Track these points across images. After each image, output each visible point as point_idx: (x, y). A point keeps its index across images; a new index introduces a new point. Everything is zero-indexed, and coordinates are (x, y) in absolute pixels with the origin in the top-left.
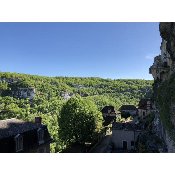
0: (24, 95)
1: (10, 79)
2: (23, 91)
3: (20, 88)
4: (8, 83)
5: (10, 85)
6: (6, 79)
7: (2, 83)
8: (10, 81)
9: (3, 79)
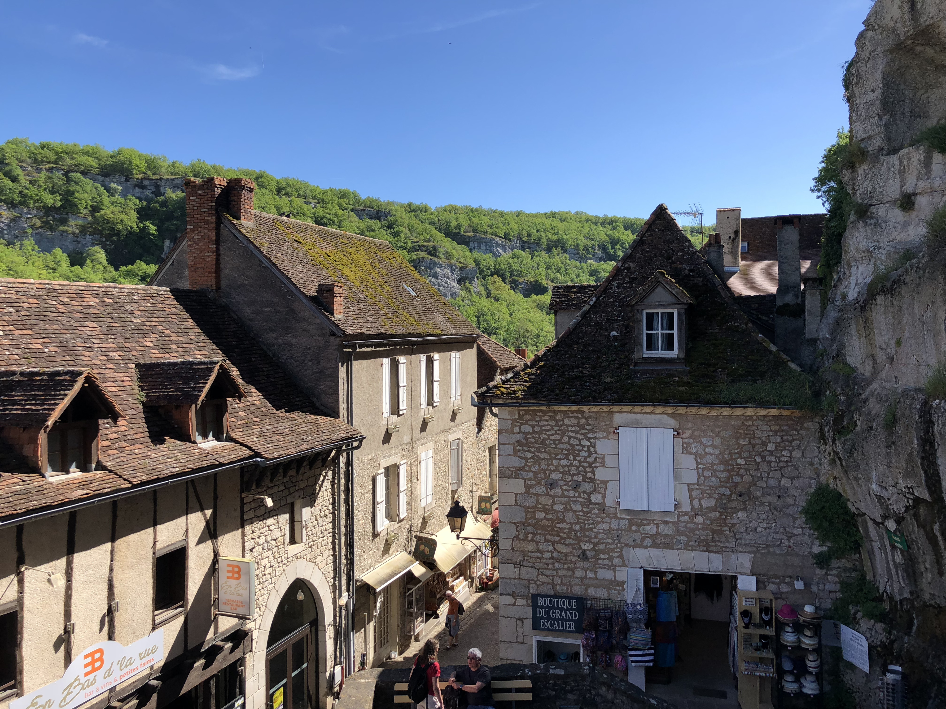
1: (146, 182)
4: (137, 201)
5: (150, 209)
6: (127, 180)
7: (106, 199)
8: (148, 193)
9: (108, 179)
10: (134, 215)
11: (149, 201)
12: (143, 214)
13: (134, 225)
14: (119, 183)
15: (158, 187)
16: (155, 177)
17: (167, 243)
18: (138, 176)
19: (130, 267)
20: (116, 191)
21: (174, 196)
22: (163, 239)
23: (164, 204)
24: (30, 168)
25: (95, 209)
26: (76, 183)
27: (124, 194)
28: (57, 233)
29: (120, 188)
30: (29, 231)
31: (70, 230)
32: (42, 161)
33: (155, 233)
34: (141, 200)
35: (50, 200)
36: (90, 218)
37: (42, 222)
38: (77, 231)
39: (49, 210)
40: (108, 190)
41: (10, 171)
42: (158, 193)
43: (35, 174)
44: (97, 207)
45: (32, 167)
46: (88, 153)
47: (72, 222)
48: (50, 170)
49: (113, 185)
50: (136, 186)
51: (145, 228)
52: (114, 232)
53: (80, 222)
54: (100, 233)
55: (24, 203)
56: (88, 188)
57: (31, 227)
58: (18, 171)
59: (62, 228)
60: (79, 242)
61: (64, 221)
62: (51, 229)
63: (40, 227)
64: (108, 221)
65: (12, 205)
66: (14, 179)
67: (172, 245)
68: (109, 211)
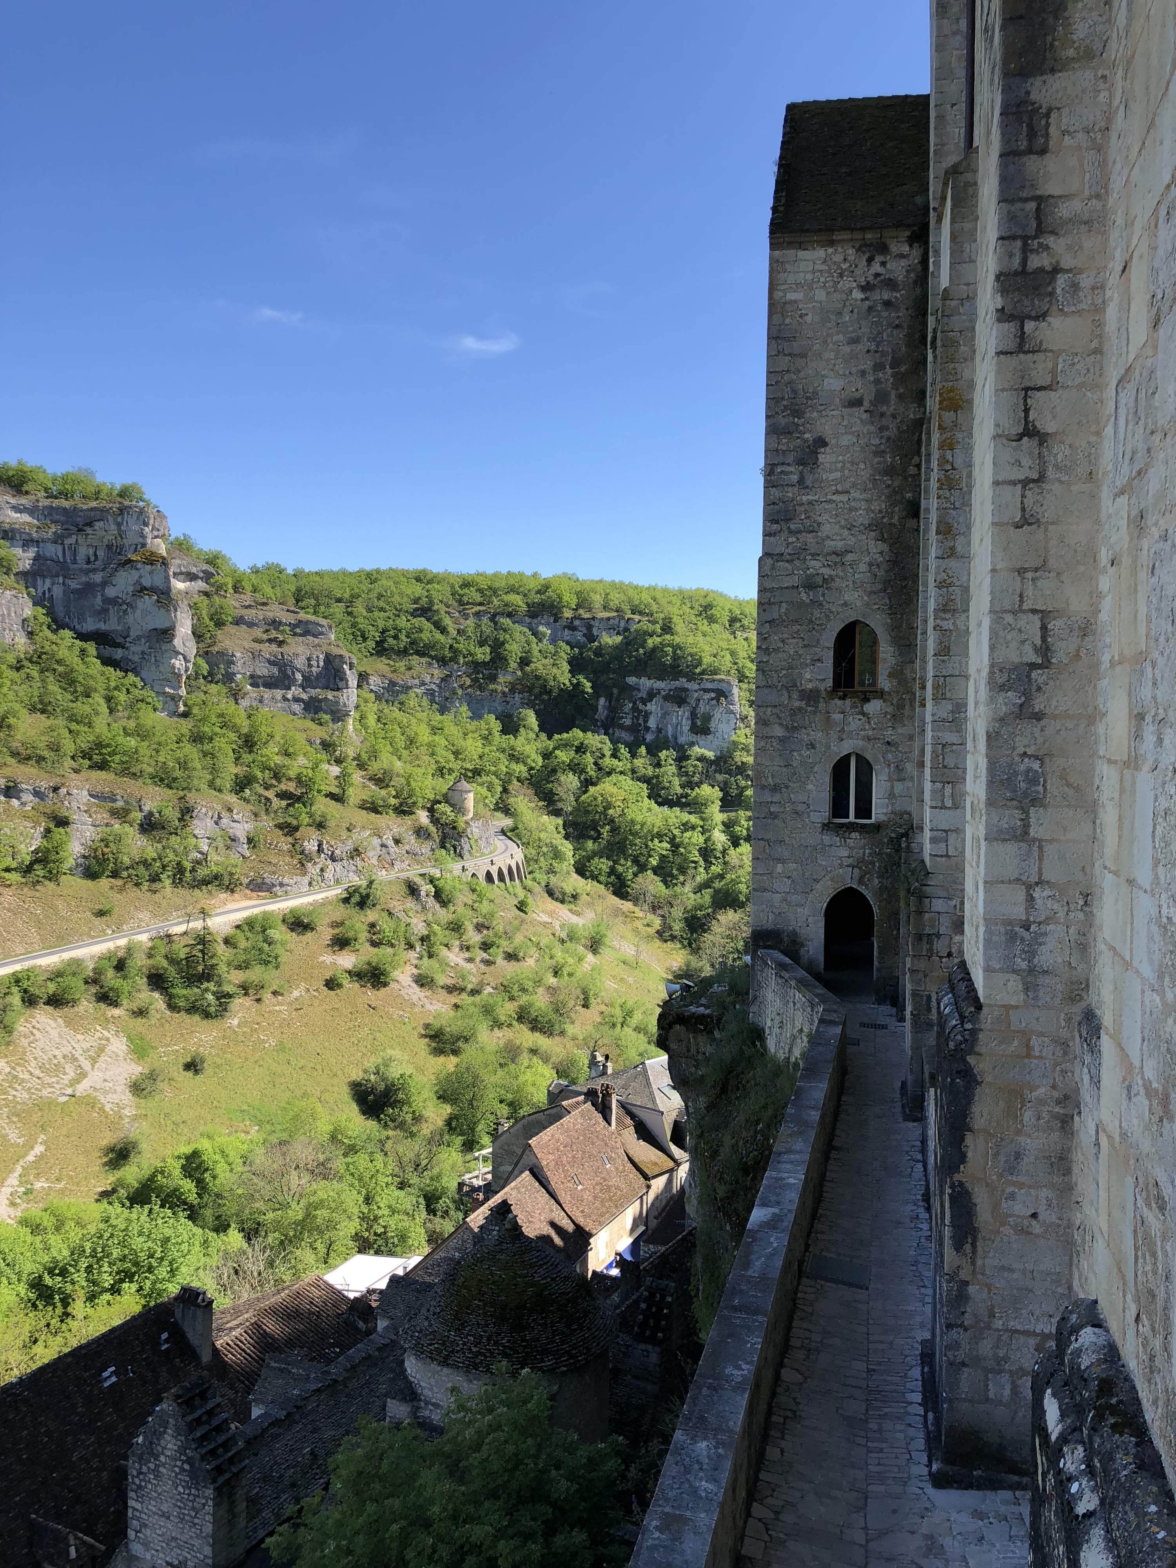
0: (670, 730)
1: (577, 623)
2: (666, 698)
3: (646, 683)
4: (568, 648)
5: (583, 658)
6: (556, 621)
7: (535, 648)
8: (579, 636)
9: (535, 621)
10: (566, 667)
11: (581, 647)
12: (576, 665)
13: (567, 681)
14: (547, 625)
15: (589, 627)
16: (587, 616)
17: (602, 701)
18: (568, 614)
19: (565, 735)
20: (544, 635)
21: (610, 641)
22: (598, 697)
23: (598, 652)
24: (457, 614)
25: (524, 662)
26: (505, 630)
27: (553, 641)
28: (487, 693)
29: (549, 632)
30: (460, 692)
31: (499, 688)
32: (468, 603)
33: (590, 691)
34: (572, 648)
35: (483, 654)
36: (519, 673)
37: (472, 680)
38: (507, 690)
39: (476, 665)
40: (535, 634)
41: (441, 619)
42: (591, 638)
43: (462, 621)
44: (526, 658)
45: (460, 612)
46: (512, 590)
47: (501, 679)
48: (477, 614)
49: (542, 628)
50: (565, 627)
51: (579, 684)
52: (545, 689)
53: (509, 678)
54: (530, 690)
55: (454, 659)
56: (517, 635)
57: (461, 686)
58: (447, 621)
59: (492, 687)
60: (508, 703)
61: (493, 678)
62: (481, 688)
63: (470, 686)
64: (538, 678)
65: (442, 661)
66: (443, 630)
67: (607, 704)
68: (539, 665)
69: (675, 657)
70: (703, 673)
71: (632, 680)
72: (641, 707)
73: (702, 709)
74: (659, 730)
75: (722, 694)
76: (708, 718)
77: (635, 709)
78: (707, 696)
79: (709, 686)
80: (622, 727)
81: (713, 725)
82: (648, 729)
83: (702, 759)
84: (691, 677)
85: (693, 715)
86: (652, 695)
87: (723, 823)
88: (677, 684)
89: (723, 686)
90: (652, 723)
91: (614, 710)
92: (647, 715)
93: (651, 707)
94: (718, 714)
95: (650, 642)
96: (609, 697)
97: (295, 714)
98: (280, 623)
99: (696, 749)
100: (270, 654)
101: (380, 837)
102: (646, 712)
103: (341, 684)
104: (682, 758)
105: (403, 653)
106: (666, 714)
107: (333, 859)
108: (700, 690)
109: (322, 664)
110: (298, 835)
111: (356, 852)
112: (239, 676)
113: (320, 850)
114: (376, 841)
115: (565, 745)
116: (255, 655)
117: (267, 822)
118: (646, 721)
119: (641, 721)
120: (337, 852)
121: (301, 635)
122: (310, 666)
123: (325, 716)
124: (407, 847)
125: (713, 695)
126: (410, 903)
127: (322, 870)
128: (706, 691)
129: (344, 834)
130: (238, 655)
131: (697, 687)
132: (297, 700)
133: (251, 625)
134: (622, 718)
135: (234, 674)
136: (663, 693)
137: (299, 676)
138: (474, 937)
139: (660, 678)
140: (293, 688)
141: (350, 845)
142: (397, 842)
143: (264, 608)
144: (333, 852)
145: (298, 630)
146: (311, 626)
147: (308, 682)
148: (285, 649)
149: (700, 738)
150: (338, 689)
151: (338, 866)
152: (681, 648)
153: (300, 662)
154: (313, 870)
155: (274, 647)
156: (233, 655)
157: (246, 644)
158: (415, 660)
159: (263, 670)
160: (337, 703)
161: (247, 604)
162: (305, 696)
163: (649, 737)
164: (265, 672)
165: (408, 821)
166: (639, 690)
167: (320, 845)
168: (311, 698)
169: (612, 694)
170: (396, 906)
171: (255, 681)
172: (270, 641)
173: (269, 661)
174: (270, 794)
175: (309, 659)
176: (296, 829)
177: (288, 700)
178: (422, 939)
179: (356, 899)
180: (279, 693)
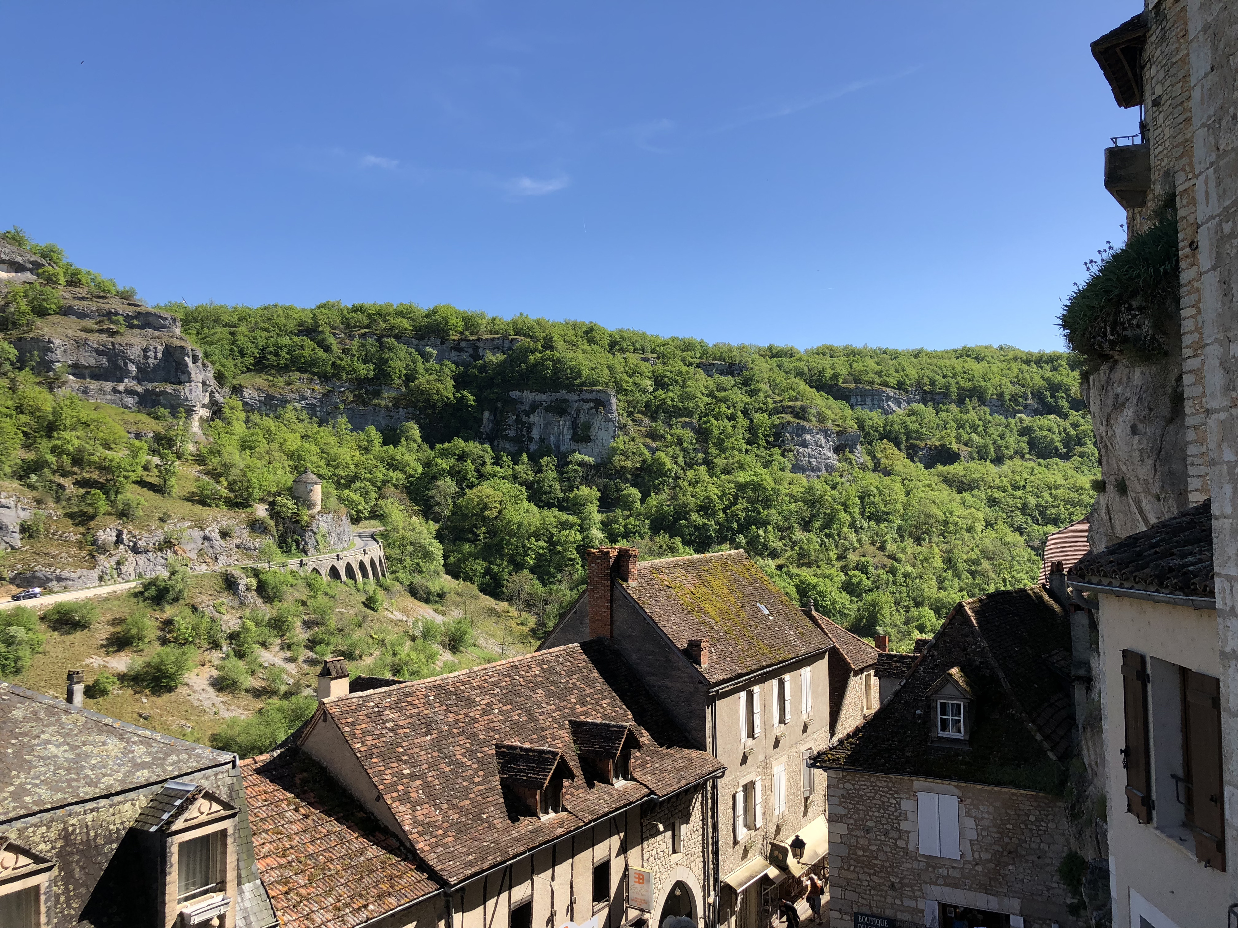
0: (552, 439)
1: (463, 344)
2: (548, 409)
3: (529, 396)
4: (454, 366)
5: (468, 375)
6: (443, 343)
7: (420, 367)
8: (465, 356)
9: (422, 343)
10: (450, 383)
11: (467, 366)
12: (460, 382)
13: (451, 396)
14: (434, 346)
15: (476, 348)
16: (473, 337)
17: (486, 414)
18: (455, 337)
19: (446, 445)
20: (431, 355)
21: (493, 359)
22: (483, 411)
23: (483, 368)
24: (343, 336)
25: (409, 378)
26: (390, 349)
27: (439, 360)
28: (370, 408)
29: (435, 352)
30: (342, 407)
31: (383, 403)
32: (355, 326)
33: (473, 403)
34: (457, 366)
35: (364, 370)
36: (404, 389)
37: (355, 396)
38: (391, 404)
39: (360, 382)
40: (422, 354)
41: (324, 339)
42: (476, 356)
43: (347, 341)
44: (411, 375)
45: (345, 334)
46: (401, 314)
47: (385, 395)
48: (363, 336)
49: (428, 349)
50: (452, 348)
51: (463, 397)
52: (429, 404)
53: (393, 394)
54: (415, 406)
55: (337, 375)
56: (402, 354)
57: (344, 401)
58: (331, 340)
59: (375, 401)
60: (392, 417)
61: (377, 394)
62: (364, 403)
63: (353, 401)
64: (422, 392)
65: (324, 378)
66: (327, 349)
67: (492, 417)
68: (423, 380)
69: (556, 371)
70: (583, 384)
71: (515, 394)
72: (524, 418)
73: (583, 418)
74: (542, 440)
75: (601, 403)
76: (588, 426)
77: (518, 421)
78: (586, 406)
79: (588, 396)
80: (506, 438)
81: (593, 433)
82: (531, 439)
83: (582, 464)
84: (571, 388)
85: (574, 425)
86: (534, 406)
87: (602, 522)
88: (558, 395)
89: (602, 396)
90: (535, 434)
91: (498, 422)
92: (530, 426)
93: (534, 418)
94: (597, 422)
95: (532, 358)
96: (494, 411)
97: (127, 407)
98: (116, 314)
99: (577, 454)
100: (99, 343)
101: (203, 529)
102: (529, 423)
103: (183, 378)
104: (562, 465)
105: (284, 369)
106: (548, 424)
107: (135, 550)
108: (580, 400)
109: (160, 355)
110: (92, 524)
111: (168, 544)
112: (58, 364)
113: (119, 540)
114: (197, 534)
115: (444, 454)
116: (79, 344)
117: (55, 510)
118: (529, 432)
119: (524, 433)
120: (142, 543)
121: (139, 327)
122: (146, 357)
123: (162, 410)
124: (237, 541)
125: (592, 405)
126: (225, 599)
127: (118, 563)
128: (585, 401)
129: (154, 525)
130: (57, 342)
131: (576, 397)
132: (129, 392)
133: (81, 315)
134: (506, 429)
135: (52, 362)
136: (545, 404)
137: (132, 368)
138: (300, 634)
139: (542, 391)
140: (126, 380)
141: (159, 536)
142: (224, 535)
143: (101, 301)
144: (135, 543)
145: (135, 322)
146: (151, 319)
147: (143, 374)
148: (118, 339)
149: (580, 446)
150: (180, 383)
151: (142, 559)
152: (561, 363)
153: (134, 353)
154: (105, 562)
155: (104, 337)
156: (50, 342)
157: (70, 333)
158: (295, 376)
159: (88, 359)
160: (178, 396)
161: (80, 295)
162: (139, 389)
163: (533, 447)
164: (92, 362)
165: (243, 514)
166: (522, 403)
167: (119, 535)
168: (147, 390)
169: (496, 408)
170: (205, 601)
171: (78, 370)
172: (101, 331)
173: (97, 351)
174: (66, 482)
175: (145, 350)
176: (92, 517)
177: (119, 392)
178: (233, 637)
179: (153, 592)
180: (108, 386)
